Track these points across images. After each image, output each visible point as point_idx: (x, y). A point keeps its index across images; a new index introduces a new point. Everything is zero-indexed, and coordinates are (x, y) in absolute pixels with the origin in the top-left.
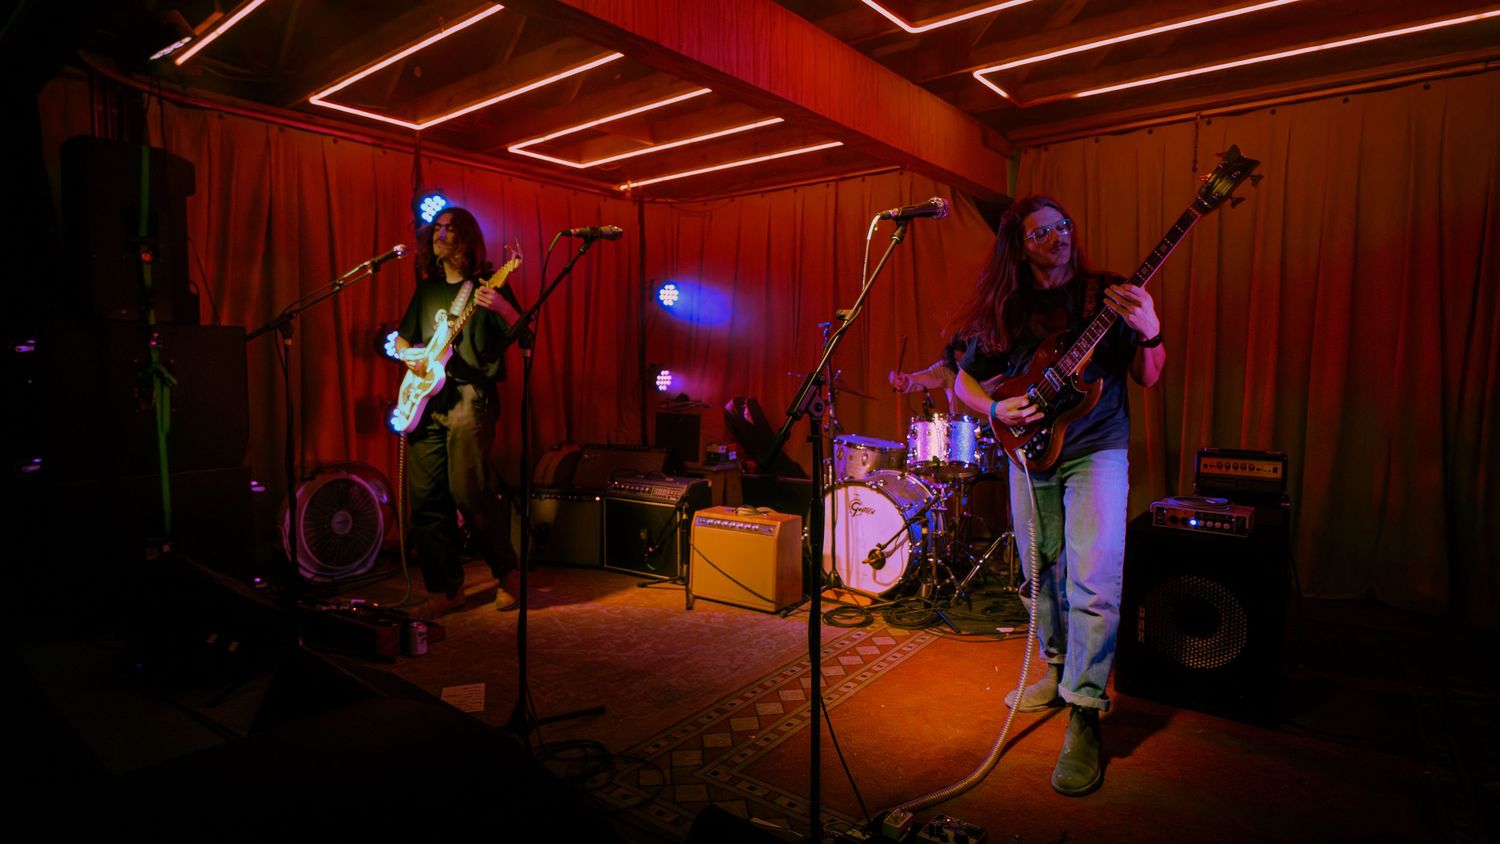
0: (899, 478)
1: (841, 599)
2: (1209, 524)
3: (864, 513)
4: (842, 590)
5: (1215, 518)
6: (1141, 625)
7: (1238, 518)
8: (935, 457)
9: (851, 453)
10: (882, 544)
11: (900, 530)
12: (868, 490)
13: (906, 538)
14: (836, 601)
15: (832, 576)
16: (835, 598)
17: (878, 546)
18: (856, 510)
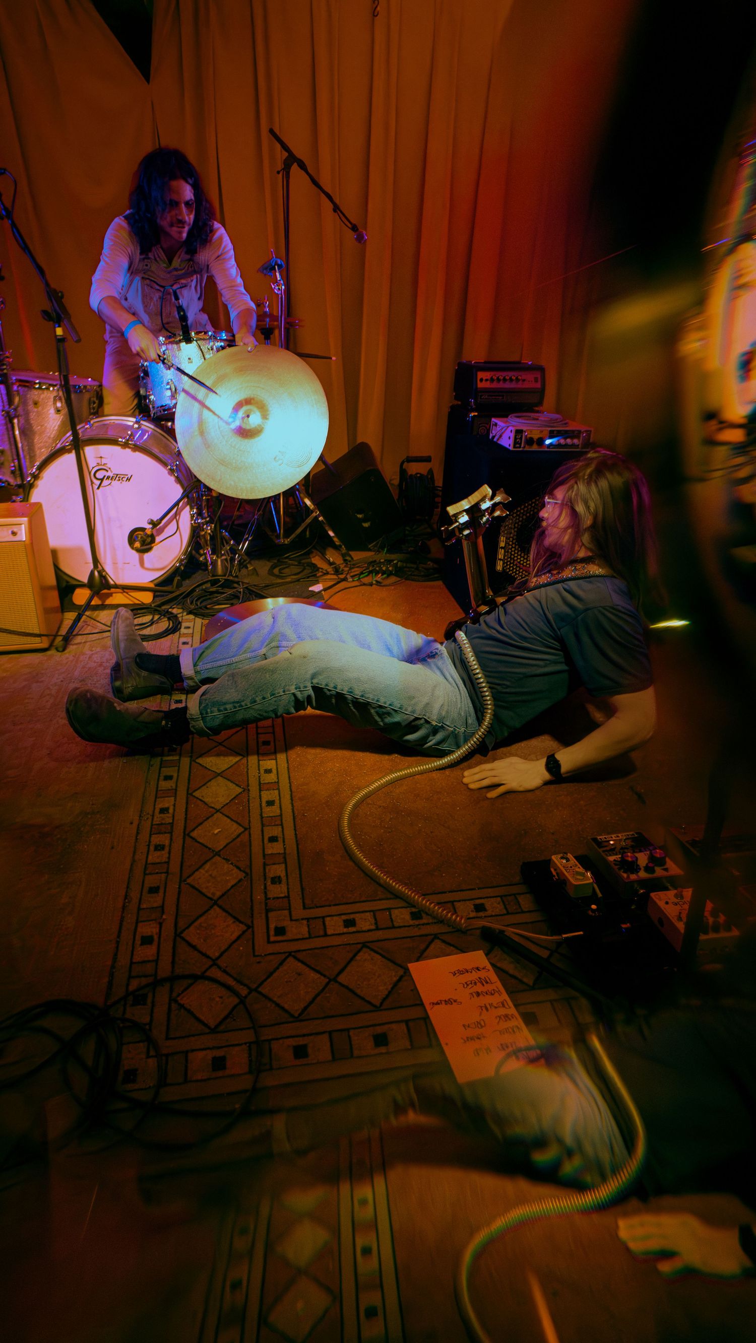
0: (136, 426)
1: (108, 602)
3: (114, 483)
4: (113, 590)
6: (501, 554)
9: (36, 398)
10: (155, 520)
11: (179, 496)
12: (117, 449)
13: (186, 506)
14: (103, 607)
15: (96, 573)
16: (100, 603)
17: (150, 523)
18: (102, 480)
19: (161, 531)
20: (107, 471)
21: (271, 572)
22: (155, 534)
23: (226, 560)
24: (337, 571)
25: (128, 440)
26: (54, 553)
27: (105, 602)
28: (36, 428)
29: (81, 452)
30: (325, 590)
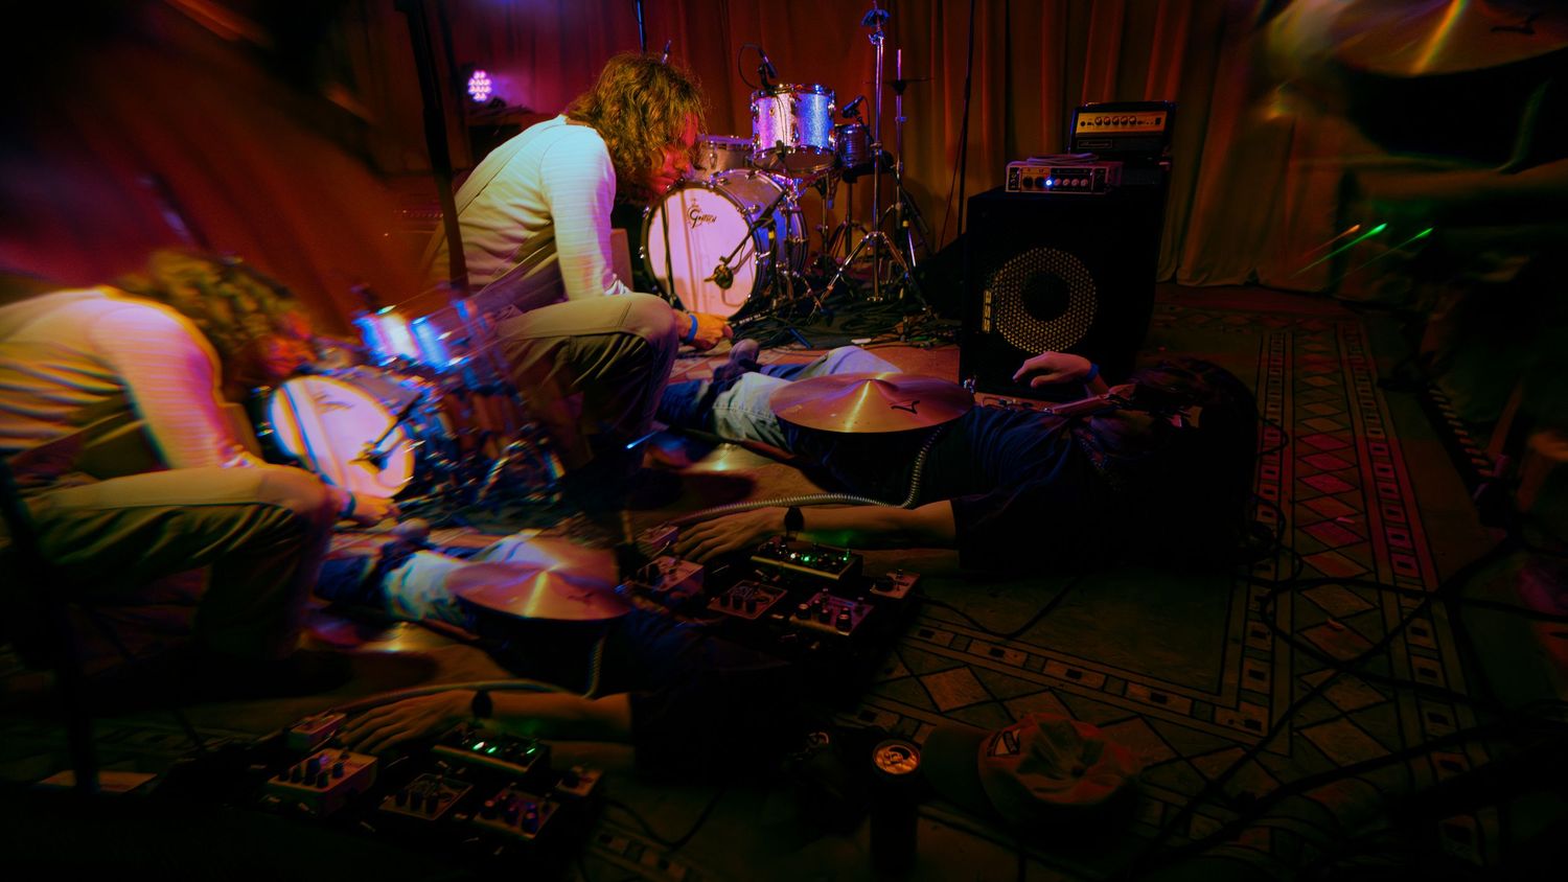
2: (1066, 182)
3: (704, 223)
5: (1071, 174)
7: (1097, 171)
8: (779, 142)
10: (726, 258)
12: (705, 192)
17: (721, 260)
18: (696, 220)
20: (699, 212)
25: (710, 184)
29: (683, 194)
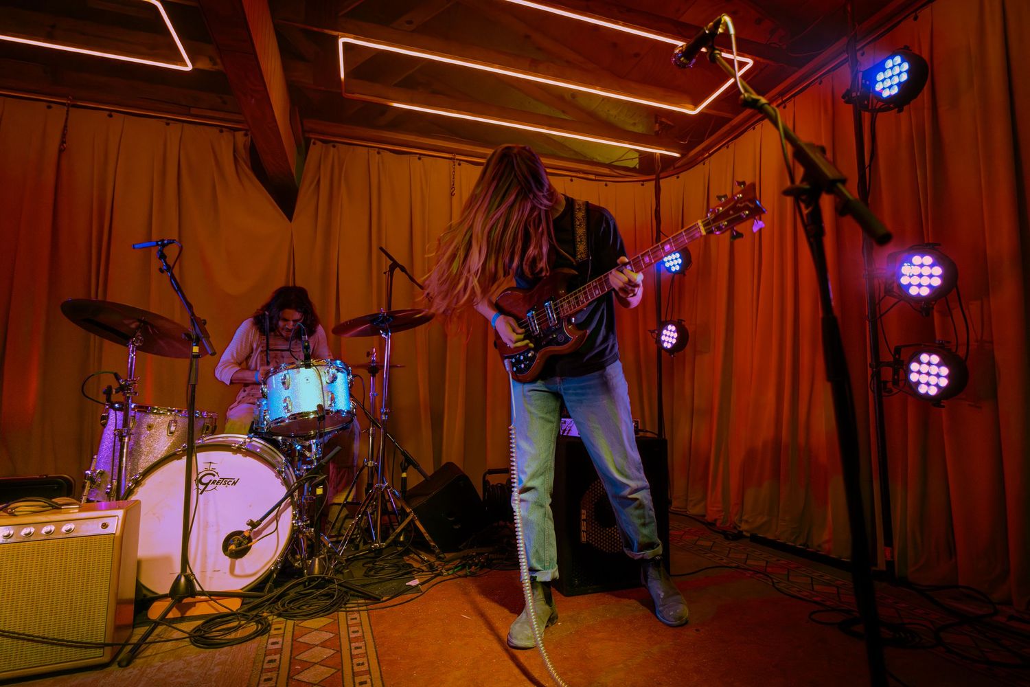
1: (189, 614)
3: (219, 487)
4: (198, 599)
6: (584, 526)
9: (151, 422)
10: (255, 521)
11: (283, 496)
12: (229, 454)
13: (289, 506)
14: (182, 619)
15: (183, 580)
16: (179, 615)
17: (248, 525)
18: (207, 485)
19: (260, 532)
20: (214, 475)
21: (366, 575)
22: (252, 535)
23: (324, 559)
24: (431, 567)
25: (241, 445)
26: (139, 563)
27: (185, 613)
28: (145, 449)
29: (194, 458)
30: (422, 584)
